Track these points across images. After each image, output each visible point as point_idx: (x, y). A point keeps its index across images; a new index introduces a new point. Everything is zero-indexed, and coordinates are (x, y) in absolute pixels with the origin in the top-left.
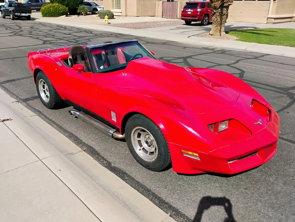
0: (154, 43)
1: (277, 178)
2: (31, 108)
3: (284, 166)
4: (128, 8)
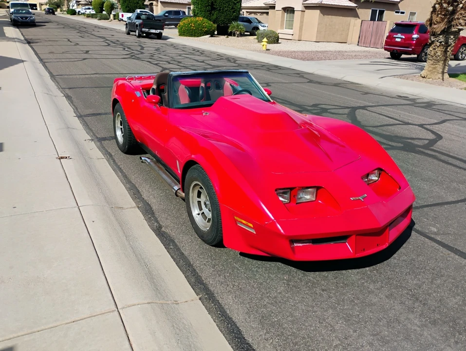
0: (320, 83)
1: (383, 287)
2: (103, 149)
3: (406, 274)
4: (304, 28)
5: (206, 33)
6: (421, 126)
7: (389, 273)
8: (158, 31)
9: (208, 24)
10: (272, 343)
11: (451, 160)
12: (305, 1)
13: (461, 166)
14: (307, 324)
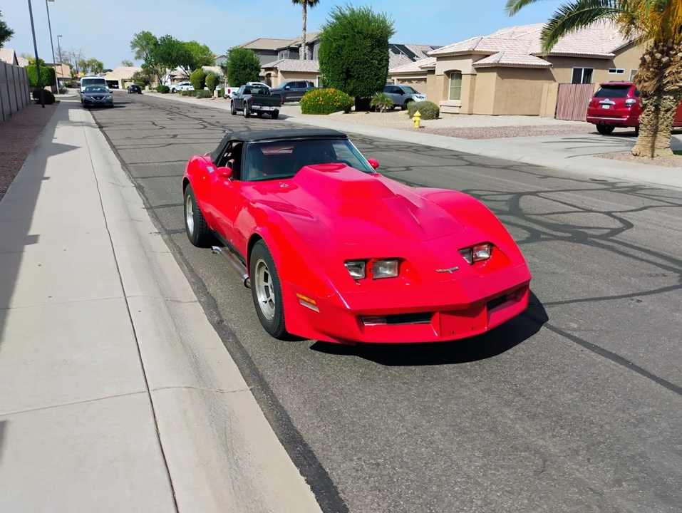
0: (483, 166)
1: (481, 381)
2: (170, 243)
3: (516, 370)
4: (475, 98)
5: (338, 109)
6: (609, 214)
7: (495, 368)
8: (273, 109)
9: (341, 96)
10: (324, 430)
11: (632, 252)
12: (477, 61)
13: (645, 258)
14: (371, 414)
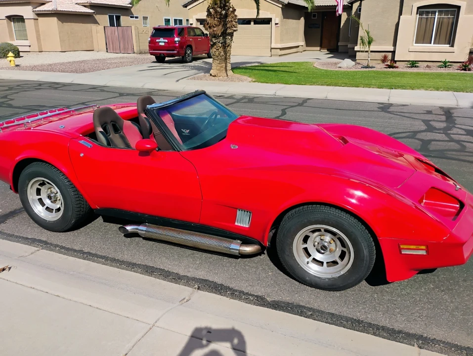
12: (36, 8)
